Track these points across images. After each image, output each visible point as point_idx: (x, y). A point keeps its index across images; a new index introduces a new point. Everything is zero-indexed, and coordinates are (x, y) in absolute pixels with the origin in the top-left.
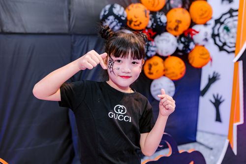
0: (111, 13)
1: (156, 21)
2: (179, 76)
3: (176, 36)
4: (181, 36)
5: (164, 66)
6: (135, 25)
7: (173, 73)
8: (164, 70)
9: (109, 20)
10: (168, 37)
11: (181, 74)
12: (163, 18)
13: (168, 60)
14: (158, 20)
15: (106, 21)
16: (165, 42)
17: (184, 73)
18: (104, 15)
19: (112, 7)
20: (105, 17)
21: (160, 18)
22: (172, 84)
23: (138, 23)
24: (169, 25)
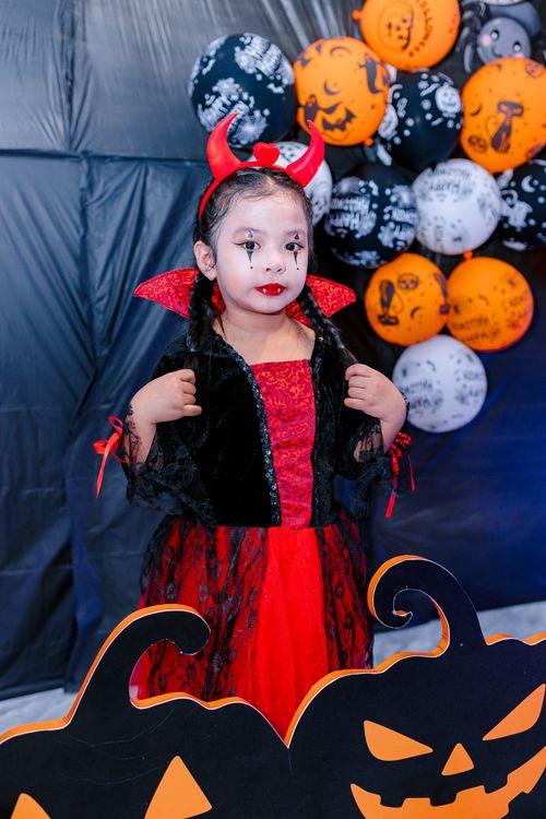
0: (225, 65)
1: (414, 109)
2: (508, 336)
3: (497, 175)
4: (519, 173)
5: (445, 293)
6: (327, 126)
7: (482, 321)
8: (444, 310)
9: (218, 95)
10: (466, 174)
11: (514, 325)
12: (447, 99)
13: (461, 272)
14: (426, 105)
15: (209, 99)
16: (450, 196)
17: (524, 325)
18: (200, 76)
19: (233, 42)
20: (205, 86)
21: (432, 97)
22: (477, 367)
23: (340, 114)
24: (472, 127)
